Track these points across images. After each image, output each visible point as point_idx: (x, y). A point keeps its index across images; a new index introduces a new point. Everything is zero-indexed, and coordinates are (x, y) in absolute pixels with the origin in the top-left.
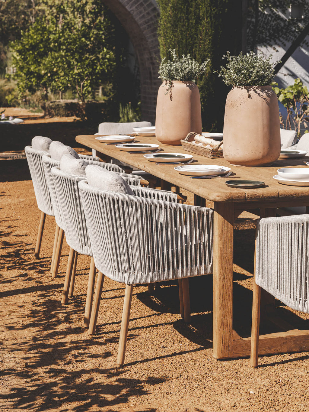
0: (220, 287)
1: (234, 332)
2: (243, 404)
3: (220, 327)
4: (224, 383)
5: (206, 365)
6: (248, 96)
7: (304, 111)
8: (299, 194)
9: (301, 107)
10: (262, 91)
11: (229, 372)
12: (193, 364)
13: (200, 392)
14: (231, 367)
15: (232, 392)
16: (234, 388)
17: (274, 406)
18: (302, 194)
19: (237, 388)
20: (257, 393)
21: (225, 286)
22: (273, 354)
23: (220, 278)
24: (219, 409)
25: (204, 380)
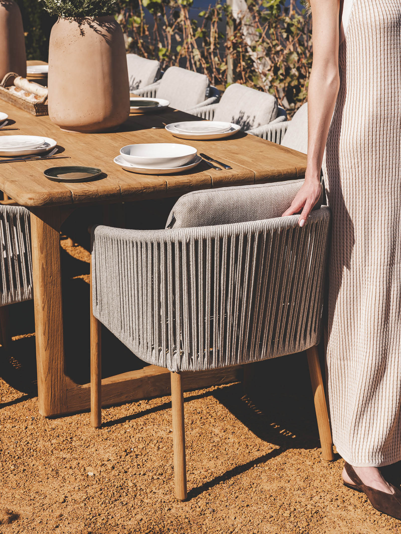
0: (44, 319)
1: (67, 379)
2: (77, 496)
3: (47, 373)
4: (53, 461)
5: (30, 427)
6: (79, 32)
7: (176, 20)
8: (149, 188)
9: (172, 13)
10: (100, 25)
11: (61, 437)
12: (11, 427)
13: (18, 478)
14: (65, 428)
15: (63, 475)
16: (66, 467)
17: (120, 496)
18: (154, 187)
19: (71, 468)
20: (98, 474)
21: (51, 317)
22: (124, 403)
23: (44, 306)
24: (42, 509)
25: (24, 456)
